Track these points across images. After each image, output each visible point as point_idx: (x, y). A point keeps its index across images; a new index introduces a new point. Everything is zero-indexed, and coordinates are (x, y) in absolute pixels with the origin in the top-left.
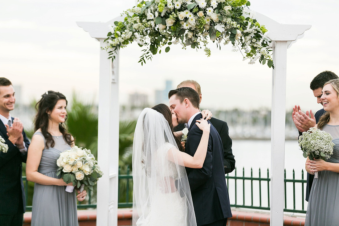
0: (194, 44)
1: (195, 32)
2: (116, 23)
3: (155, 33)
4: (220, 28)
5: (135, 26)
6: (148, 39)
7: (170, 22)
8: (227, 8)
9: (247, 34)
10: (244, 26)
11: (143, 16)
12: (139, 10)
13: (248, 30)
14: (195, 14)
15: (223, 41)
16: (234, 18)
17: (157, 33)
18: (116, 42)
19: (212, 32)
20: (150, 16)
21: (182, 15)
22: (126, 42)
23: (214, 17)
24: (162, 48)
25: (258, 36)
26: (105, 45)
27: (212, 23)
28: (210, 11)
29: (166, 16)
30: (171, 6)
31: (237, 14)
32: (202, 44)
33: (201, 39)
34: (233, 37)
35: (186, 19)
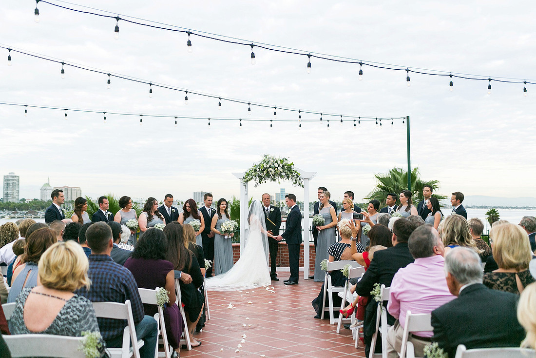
0: (274, 180)
1: (274, 175)
2: (246, 173)
3: (260, 176)
4: (283, 174)
5: (253, 174)
6: (258, 178)
7: (265, 172)
8: (286, 167)
9: (293, 176)
10: (292, 173)
11: (255, 170)
12: (254, 168)
13: (293, 174)
14: (274, 169)
15: (285, 179)
16: (288, 170)
17: (261, 176)
18: (246, 180)
19: (281, 176)
20: (258, 170)
21: (269, 170)
22: (250, 180)
23: (281, 170)
24: (263, 181)
25: (297, 177)
26: (242, 181)
27: (281, 172)
28: (279, 168)
29: (264, 170)
30: (265, 167)
31: (289, 168)
32: (277, 180)
33: (277, 178)
34: (288, 177)
35: (271, 171)
